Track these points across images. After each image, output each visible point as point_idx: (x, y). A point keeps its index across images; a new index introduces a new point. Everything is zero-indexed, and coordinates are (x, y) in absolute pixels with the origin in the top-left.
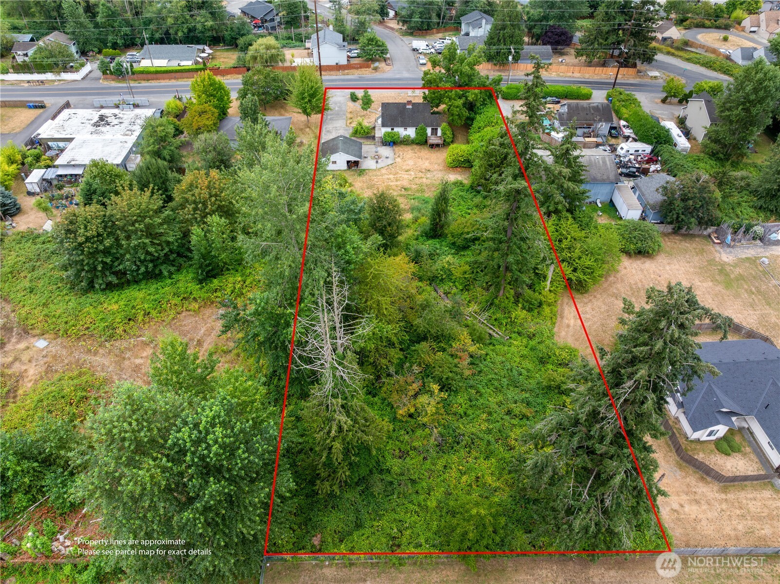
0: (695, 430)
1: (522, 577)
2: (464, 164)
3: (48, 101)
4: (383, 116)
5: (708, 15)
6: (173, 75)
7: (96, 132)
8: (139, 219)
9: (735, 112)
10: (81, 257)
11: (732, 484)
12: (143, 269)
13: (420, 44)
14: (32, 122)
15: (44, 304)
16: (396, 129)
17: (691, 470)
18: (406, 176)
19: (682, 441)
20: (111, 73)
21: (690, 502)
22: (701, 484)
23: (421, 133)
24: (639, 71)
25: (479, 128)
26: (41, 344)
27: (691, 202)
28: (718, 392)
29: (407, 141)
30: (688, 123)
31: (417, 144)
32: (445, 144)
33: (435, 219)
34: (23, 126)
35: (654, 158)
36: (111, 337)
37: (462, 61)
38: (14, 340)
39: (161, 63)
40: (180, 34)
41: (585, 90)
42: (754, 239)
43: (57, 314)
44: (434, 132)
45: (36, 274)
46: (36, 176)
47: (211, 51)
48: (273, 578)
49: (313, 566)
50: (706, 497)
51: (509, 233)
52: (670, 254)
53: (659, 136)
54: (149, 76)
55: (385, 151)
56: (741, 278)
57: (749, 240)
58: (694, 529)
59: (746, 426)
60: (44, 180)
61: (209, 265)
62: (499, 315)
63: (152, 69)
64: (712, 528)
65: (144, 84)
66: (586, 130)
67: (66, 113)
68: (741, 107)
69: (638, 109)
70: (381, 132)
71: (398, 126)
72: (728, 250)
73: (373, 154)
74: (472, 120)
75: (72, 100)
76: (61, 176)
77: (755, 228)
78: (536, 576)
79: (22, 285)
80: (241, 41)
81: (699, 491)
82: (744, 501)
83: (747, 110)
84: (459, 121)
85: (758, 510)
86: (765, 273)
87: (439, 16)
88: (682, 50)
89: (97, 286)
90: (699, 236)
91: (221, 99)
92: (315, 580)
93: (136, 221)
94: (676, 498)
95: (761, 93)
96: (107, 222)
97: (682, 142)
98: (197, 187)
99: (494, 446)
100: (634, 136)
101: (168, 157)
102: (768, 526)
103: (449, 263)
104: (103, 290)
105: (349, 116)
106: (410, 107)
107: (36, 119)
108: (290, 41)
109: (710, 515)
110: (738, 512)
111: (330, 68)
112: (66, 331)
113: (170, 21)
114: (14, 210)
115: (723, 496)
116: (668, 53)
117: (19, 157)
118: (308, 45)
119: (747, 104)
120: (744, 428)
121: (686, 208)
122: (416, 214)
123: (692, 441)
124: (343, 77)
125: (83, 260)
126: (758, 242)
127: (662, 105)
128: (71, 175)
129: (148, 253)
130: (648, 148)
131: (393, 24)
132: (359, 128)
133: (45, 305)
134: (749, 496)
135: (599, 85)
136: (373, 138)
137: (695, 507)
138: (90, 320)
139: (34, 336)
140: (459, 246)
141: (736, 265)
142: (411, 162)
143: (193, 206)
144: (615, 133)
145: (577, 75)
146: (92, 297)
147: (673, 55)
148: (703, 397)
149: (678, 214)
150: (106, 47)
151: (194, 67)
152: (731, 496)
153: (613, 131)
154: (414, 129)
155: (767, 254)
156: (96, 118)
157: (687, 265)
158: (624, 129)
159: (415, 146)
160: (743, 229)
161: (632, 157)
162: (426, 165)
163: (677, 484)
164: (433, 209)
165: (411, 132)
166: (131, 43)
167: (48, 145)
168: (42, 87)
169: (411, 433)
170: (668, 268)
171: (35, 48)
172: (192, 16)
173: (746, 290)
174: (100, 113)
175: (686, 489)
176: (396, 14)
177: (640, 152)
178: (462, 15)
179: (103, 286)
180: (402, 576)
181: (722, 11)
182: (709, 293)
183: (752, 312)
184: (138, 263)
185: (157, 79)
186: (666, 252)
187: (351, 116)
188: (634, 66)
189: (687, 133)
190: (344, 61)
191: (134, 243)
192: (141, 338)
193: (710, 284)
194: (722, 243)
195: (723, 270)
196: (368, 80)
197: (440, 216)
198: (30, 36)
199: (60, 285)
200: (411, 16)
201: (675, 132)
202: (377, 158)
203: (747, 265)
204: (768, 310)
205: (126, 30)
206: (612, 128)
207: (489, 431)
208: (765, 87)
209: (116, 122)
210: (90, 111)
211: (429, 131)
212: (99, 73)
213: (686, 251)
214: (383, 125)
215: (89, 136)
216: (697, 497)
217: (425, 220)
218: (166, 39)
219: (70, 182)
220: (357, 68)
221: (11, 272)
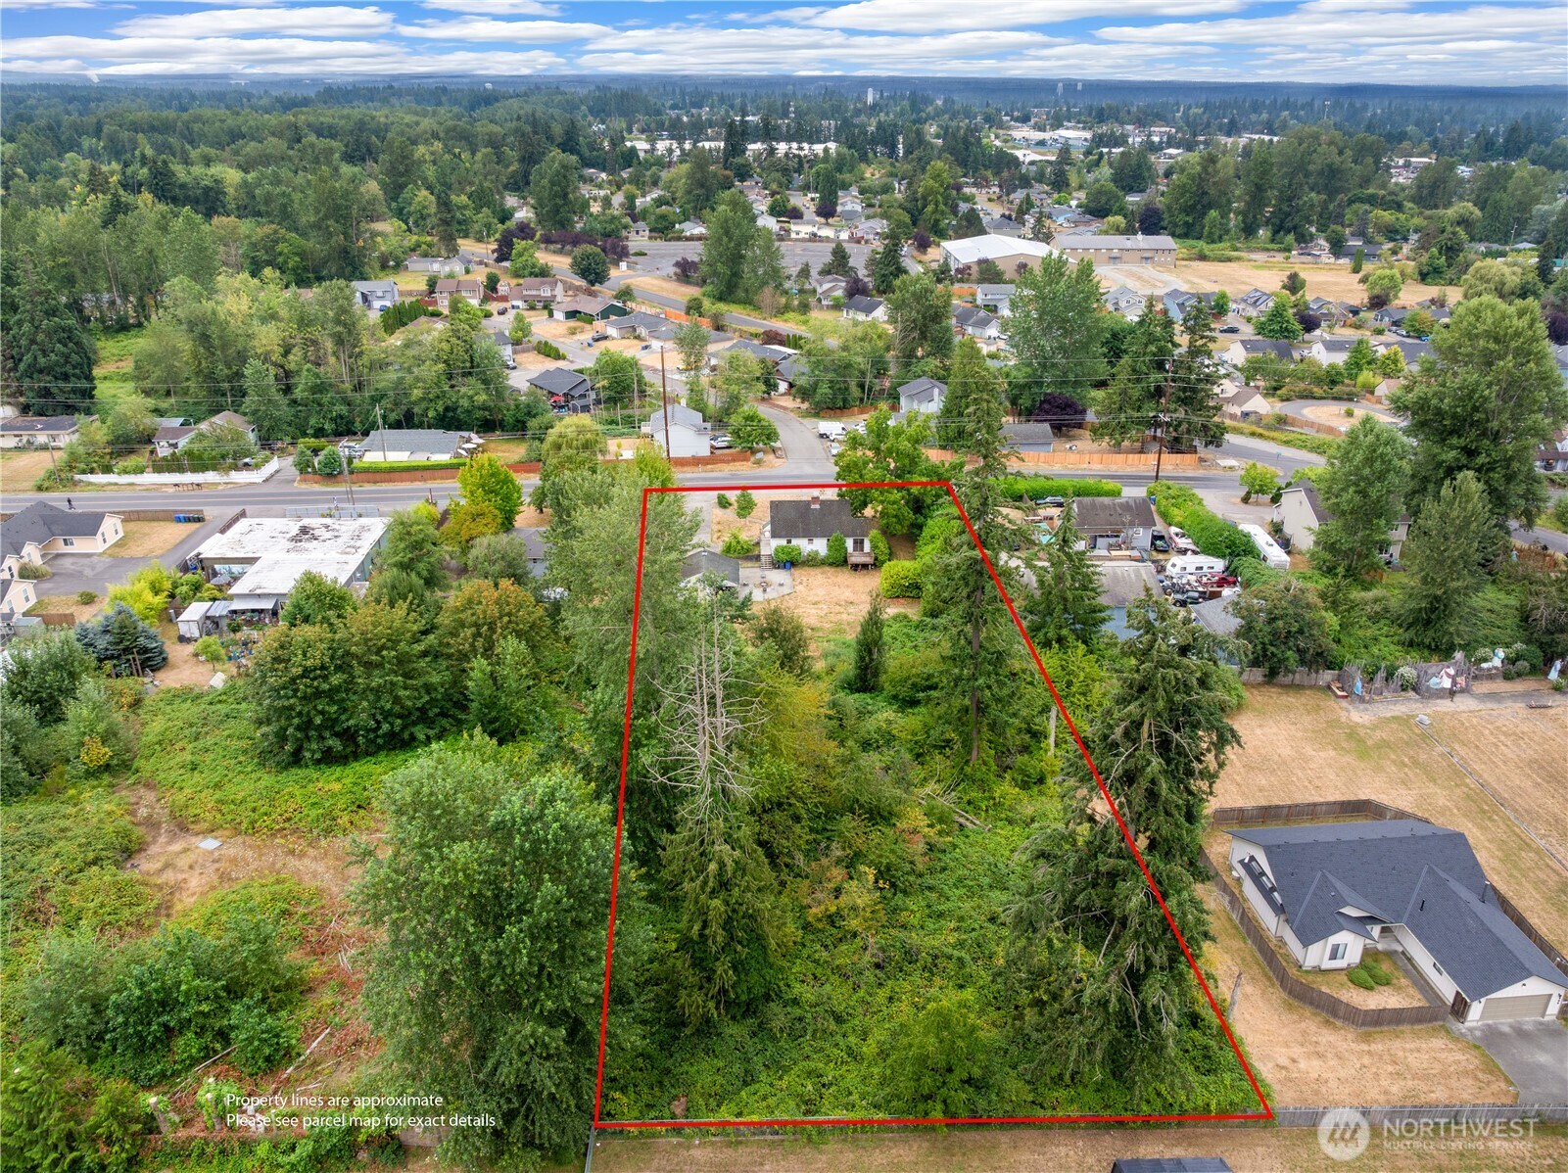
0: (1306, 942)
1: (1026, 1156)
2: (909, 590)
3: (209, 512)
4: (773, 522)
5: (1318, 381)
6: (419, 474)
7: (296, 550)
8: (389, 644)
9: (1346, 496)
10: (292, 701)
11: (1378, 1029)
12: (386, 727)
13: (833, 427)
14: (182, 542)
15: (216, 785)
16: (795, 542)
17: (1308, 1011)
18: (813, 611)
19: (1293, 972)
20: (315, 472)
21: (1308, 1056)
22: (1324, 1031)
23: (837, 547)
24: (1201, 460)
25: (933, 537)
26: (210, 844)
27: (1280, 623)
28: (1339, 885)
29: (814, 559)
30: (1287, 530)
31: (831, 565)
32: (876, 565)
33: (862, 659)
34: (168, 546)
35: (1231, 579)
36: (328, 831)
37: (898, 434)
38: (162, 839)
39: (399, 457)
40: (431, 414)
41: (1109, 485)
42: (1404, 688)
43: (239, 797)
44: (859, 545)
45: (200, 744)
46: (195, 611)
47: (481, 441)
48: (607, 1163)
49: (674, 1147)
50: (1335, 1047)
51: (975, 645)
52: (1261, 713)
53: (1234, 543)
54: (378, 476)
55: (777, 576)
56: (1384, 744)
57: (1395, 691)
58: (1316, 1093)
59: (1400, 949)
60: (208, 618)
61: (496, 719)
62: (974, 794)
63: (384, 465)
64: (1347, 1091)
65: (368, 487)
66: (1112, 541)
67: (242, 525)
68: (1351, 490)
69: (1198, 507)
70: (771, 546)
71: (797, 536)
72: (1362, 706)
73: (759, 580)
74: (920, 527)
75: (249, 509)
76: (235, 612)
77: (1401, 670)
78: (1048, 1156)
79: (178, 759)
80: (533, 423)
81: (1323, 1040)
82: (1400, 1054)
83: (1363, 493)
84: (898, 527)
85: (1425, 1066)
86: (1424, 737)
87: (861, 386)
88: (1276, 429)
89: (308, 755)
90: (1311, 687)
91: (507, 498)
92: (677, 1164)
93: (383, 647)
94: (1283, 1050)
95: (1378, 465)
96: (335, 651)
97: (1275, 554)
98: (480, 603)
99: (971, 968)
100: (1194, 548)
101: (425, 573)
102: (1440, 1087)
103: (889, 722)
104: (318, 762)
105: (716, 528)
106: (818, 506)
107: (189, 537)
108: (614, 426)
109: (1342, 1074)
110: (1390, 1069)
111: (682, 462)
112: (253, 822)
113: (417, 393)
114: (159, 659)
115: (1365, 1047)
116: (1253, 434)
117: (167, 585)
118: (645, 429)
119: (1361, 484)
120: (1396, 952)
121: (1275, 634)
122: (831, 660)
123: (1307, 972)
124: (703, 475)
125: (291, 708)
126: (1412, 694)
127: (1243, 506)
128: (253, 611)
129: (397, 700)
130: (1219, 565)
131: (788, 402)
132: (734, 543)
133: (218, 786)
134: (1407, 1046)
135: (1134, 480)
136: (758, 558)
137: (1316, 1063)
138: (294, 806)
139: (198, 834)
140: (904, 699)
141: (1374, 728)
142: (821, 592)
143: (473, 629)
144: (1160, 545)
145: (1097, 467)
146: (297, 773)
147: (1261, 436)
148: (1315, 894)
149: (1263, 644)
150: (304, 434)
151: (455, 461)
152: (1377, 1047)
153: (1158, 543)
154: (824, 541)
155: (1428, 711)
156: (295, 530)
157: (1293, 727)
158: (1177, 539)
159: (827, 569)
160: (1382, 674)
161: (1193, 578)
162: (847, 594)
163: (1284, 1032)
164: (859, 643)
165: (820, 546)
166: (345, 429)
167: (214, 570)
168: (197, 492)
169: (831, 947)
170: (1258, 731)
171: (192, 434)
172: (452, 386)
173: (1394, 762)
174: (301, 524)
175: (1300, 1039)
176: (791, 386)
177: (1205, 570)
178: (900, 385)
179: (318, 756)
180: (824, 1158)
181: (1339, 373)
182: (1330, 766)
183: (1404, 792)
184: (379, 717)
185: (390, 481)
186: (1255, 710)
187: (720, 527)
188: (1193, 450)
189: (1286, 544)
190: (706, 452)
191: (376, 681)
192: (378, 835)
193: (1332, 753)
194: (1350, 695)
195: (1353, 733)
196: (745, 479)
197: (870, 653)
198: (181, 420)
199: (242, 758)
200: (815, 387)
201: (1262, 539)
202: (765, 586)
203: (1394, 726)
204: (1432, 789)
205: (343, 409)
206: (1155, 538)
207: (961, 944)
208: (1381, 455)
209: (328, 535)
210: (284, 521)
211: (849, 543)
212: (295, 472)
213: (1289, 708)
214: (774, 535)
215: (282, 556)
216: (1320, 1049)
217: (847, 667)
218: (407, 421)
219: (249, 623)
220: (728, 462)
221: (160, 743)
